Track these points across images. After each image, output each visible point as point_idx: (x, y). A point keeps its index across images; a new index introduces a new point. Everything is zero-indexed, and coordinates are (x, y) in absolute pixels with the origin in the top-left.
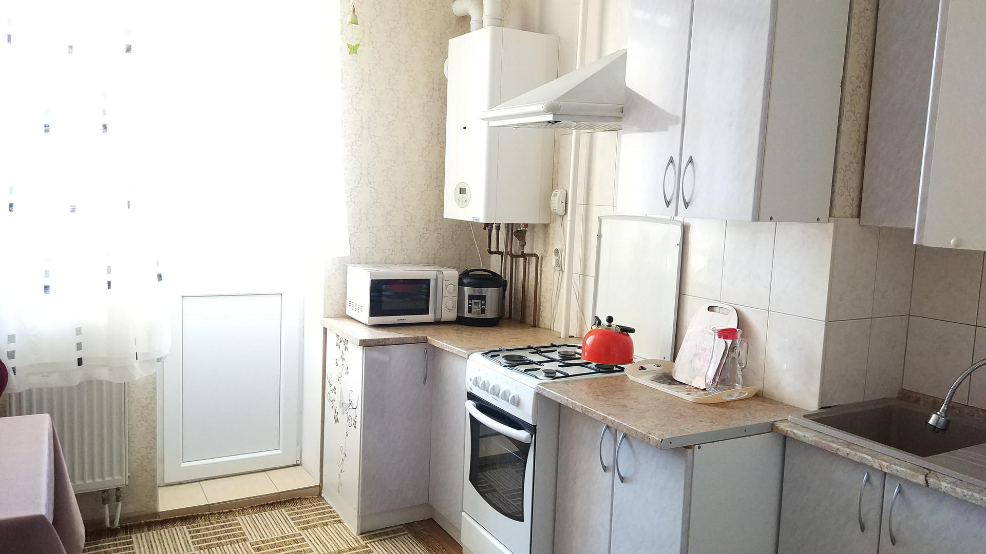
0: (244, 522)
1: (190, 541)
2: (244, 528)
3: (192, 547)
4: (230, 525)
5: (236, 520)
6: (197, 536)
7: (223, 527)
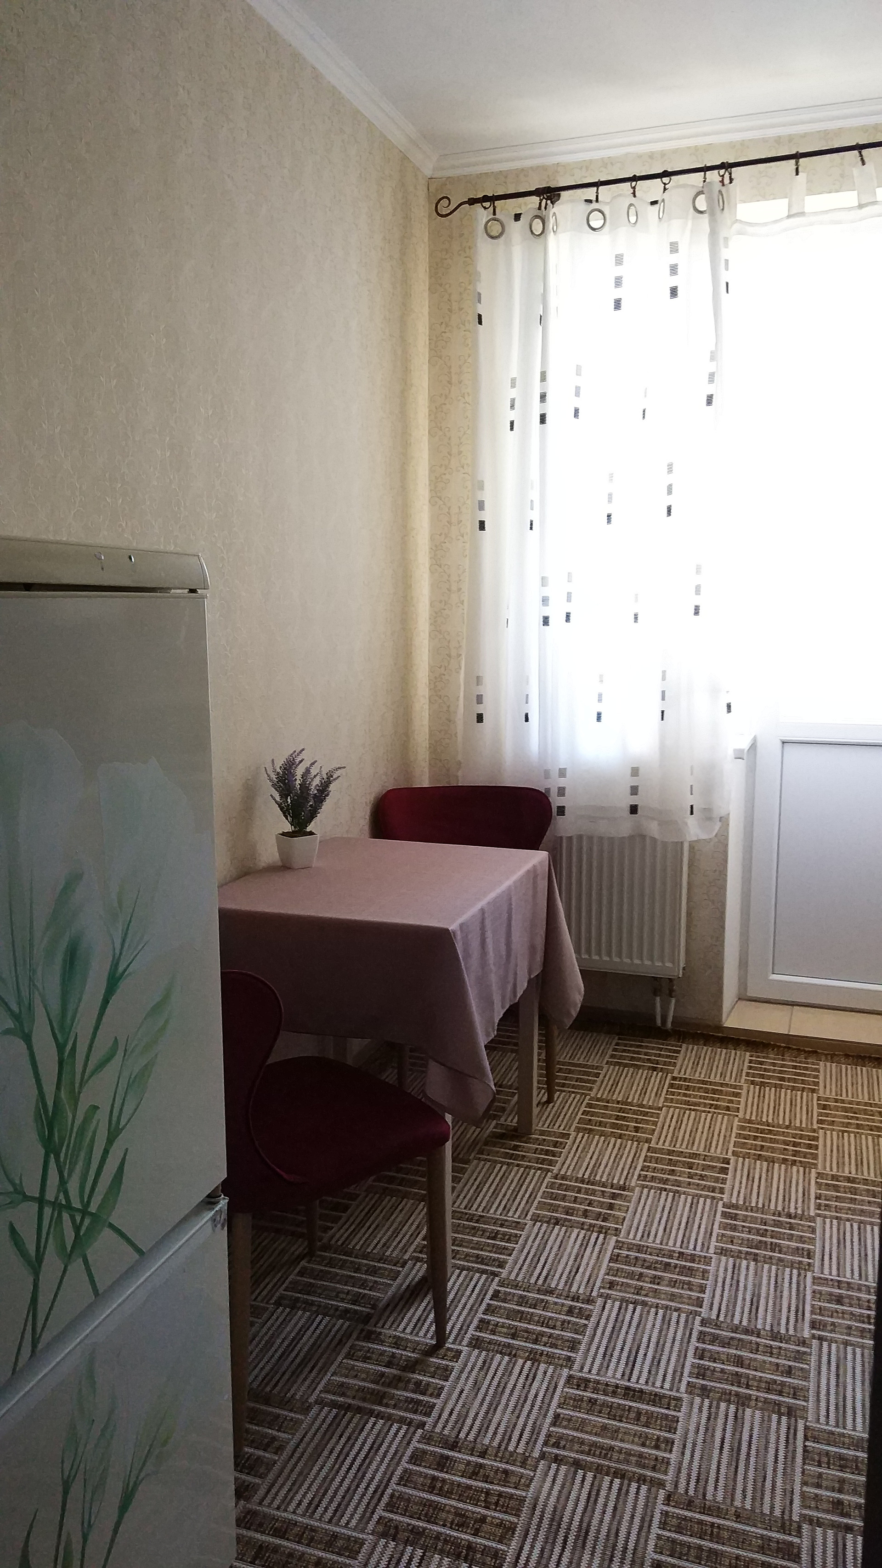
0: (826, 1070)
1: (745, 1070)
2: (821, 1077)
3: (744, 1077)
4: (806, 1069)
5: (818, 1065)
6: (756, 1069)
7: (795, 1067)
